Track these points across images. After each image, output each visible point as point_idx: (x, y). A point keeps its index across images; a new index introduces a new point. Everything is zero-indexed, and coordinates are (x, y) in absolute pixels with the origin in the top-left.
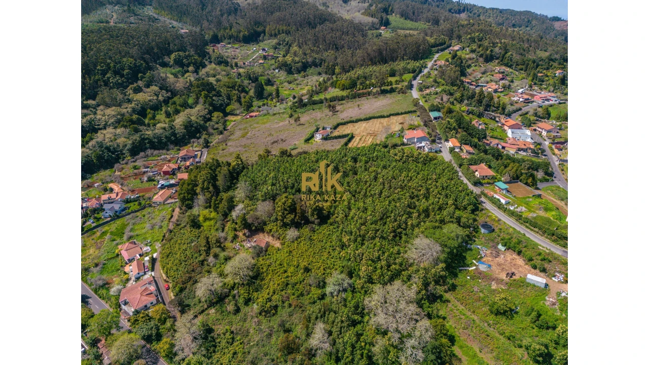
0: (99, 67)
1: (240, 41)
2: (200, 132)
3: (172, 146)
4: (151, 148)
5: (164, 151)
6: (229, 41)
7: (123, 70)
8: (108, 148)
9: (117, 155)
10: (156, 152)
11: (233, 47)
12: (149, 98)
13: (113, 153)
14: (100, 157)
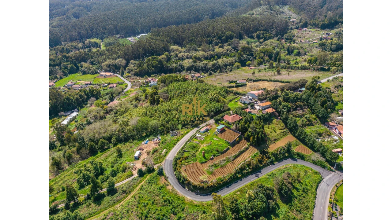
0: (213, 35)
1: (319, 28)
2: (217, 70)
3: (201, 72)
4: (194, 70)
5: (197, 73)
6: (311, 27)
7: (223, 37)
8: (181, 66)
9: (183, 70)
10: (194, 72)
11: (309, 31)
12: (222, 51)
13: (182, 68)
14: (176, 68)
